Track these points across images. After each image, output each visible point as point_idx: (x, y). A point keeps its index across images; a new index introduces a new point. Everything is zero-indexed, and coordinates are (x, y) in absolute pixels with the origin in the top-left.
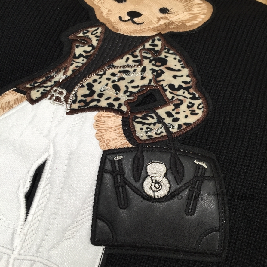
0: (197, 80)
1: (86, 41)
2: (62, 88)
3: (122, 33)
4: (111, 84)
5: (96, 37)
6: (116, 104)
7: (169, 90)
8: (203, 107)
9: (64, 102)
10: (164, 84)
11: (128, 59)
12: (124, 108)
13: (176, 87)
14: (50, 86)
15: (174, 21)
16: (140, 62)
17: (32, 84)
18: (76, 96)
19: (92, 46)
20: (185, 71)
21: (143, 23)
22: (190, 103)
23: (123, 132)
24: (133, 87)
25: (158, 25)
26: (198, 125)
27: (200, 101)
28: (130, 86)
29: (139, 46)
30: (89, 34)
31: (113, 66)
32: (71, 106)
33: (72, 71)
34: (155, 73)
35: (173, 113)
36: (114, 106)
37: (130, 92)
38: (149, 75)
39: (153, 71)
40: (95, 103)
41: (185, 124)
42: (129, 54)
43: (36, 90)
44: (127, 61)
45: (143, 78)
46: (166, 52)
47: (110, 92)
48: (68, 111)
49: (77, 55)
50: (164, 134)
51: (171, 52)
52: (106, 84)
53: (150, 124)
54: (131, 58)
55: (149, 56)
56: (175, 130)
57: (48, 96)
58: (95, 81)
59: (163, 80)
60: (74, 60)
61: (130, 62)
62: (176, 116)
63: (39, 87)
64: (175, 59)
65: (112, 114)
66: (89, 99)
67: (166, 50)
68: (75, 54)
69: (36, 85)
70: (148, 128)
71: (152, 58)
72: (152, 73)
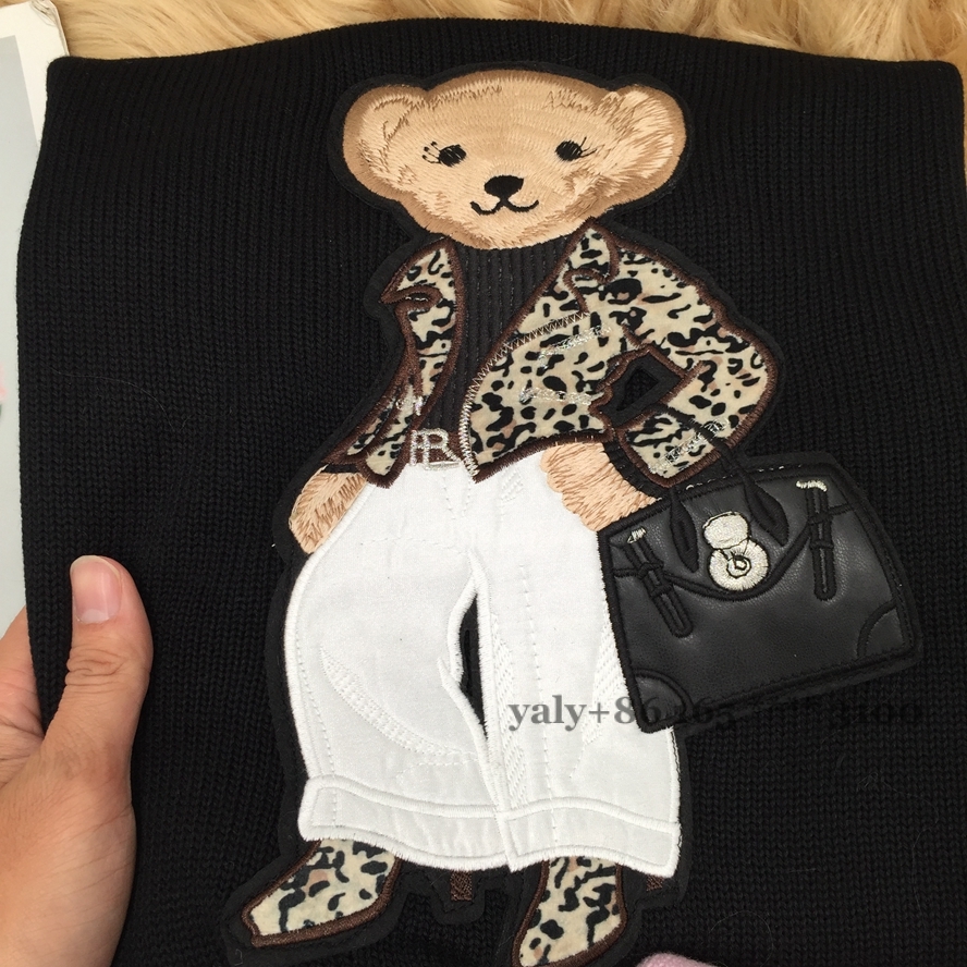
0: (724, 304)
1: (426, 296)
2: (432, 427)
3: (501, 248)
4: (538, 381)
5: (445, 276)
6: (573, 419)
7: (674, 349)
8: (762, 361)
9: (454, 457)
10: (656, 338)
11: (547, 308)
12: (596, 423)
13: (687, 336)
14: (403, 433)
15: (607, 175)
16: (577, 306)
17: (357, 443)
18: (474, 434)
19: (445, 303)
20: (690, 293)
21: (537, 203)
22: (731, 361)
23: (620, 477)
24: (591, 370)
25: (576, 198)
26: (770, 403)
27: (750, 350)
28: (583, 368)
29: (557, 267)
30: (424, 276)
31: (521, 336)
32: (476, 461)
33: (432, 379)
34: (625, 321)
35: (706, 395)
36: (572, 426)
37: (589, 382)
38: (614, 330)
39: (619, 316)
40: (524, 436)
41: (742, 411)
42: (544, 295)
43: (376, 453)
44: (547, 314)
45: (603, 341)
46: (626, 263)
47: (545, 399)
48: (477, 472)
49: (424, 339)
50: (709, 448)
51: (639, 257)
52: (526, 383)
53: (669, 439)
54: (555, 304)
55: (593, 283)
56: (726, 432)
57: (409, 457)
58: (497, 385)
59: (652, 331)
60: (422, 352)
61: (556, 314)
62: (715, 400)
63: (375, 444)
64: (655, 271)
65: (576, 446)
66: (507, 431)
67: (625, 258)
68: (417, 338)
69: (368, 442)
70: (668, 449)
71: (601, 288)
72: (619, 322)
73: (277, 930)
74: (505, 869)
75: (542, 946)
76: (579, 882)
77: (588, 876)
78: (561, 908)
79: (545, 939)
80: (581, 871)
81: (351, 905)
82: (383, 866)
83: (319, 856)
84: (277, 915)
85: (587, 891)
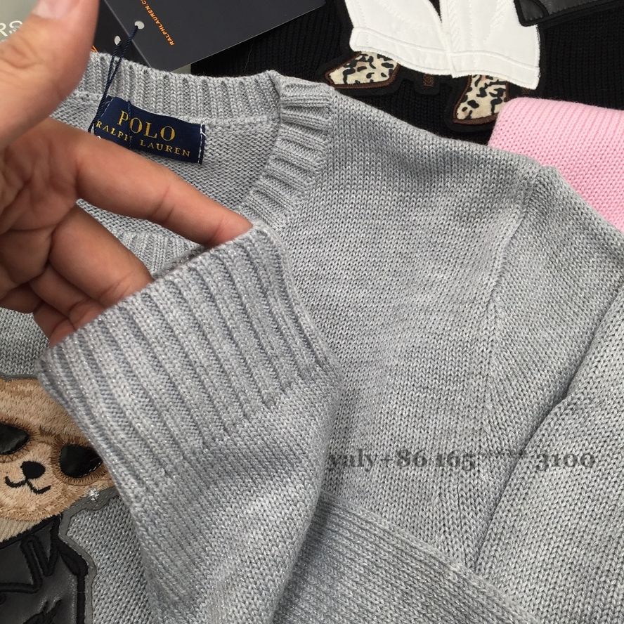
73: (342, 82)
74: (450, 76)
75: (468, 111)
76: (486, 86)
77: (491, 84)
78: (478, 96)
79: (470, 108)
80: (488, 81)
81: (377, 78)
82: (392, 66)
83: (361, 57)
84: (343, 77)
85: (491, 89)
